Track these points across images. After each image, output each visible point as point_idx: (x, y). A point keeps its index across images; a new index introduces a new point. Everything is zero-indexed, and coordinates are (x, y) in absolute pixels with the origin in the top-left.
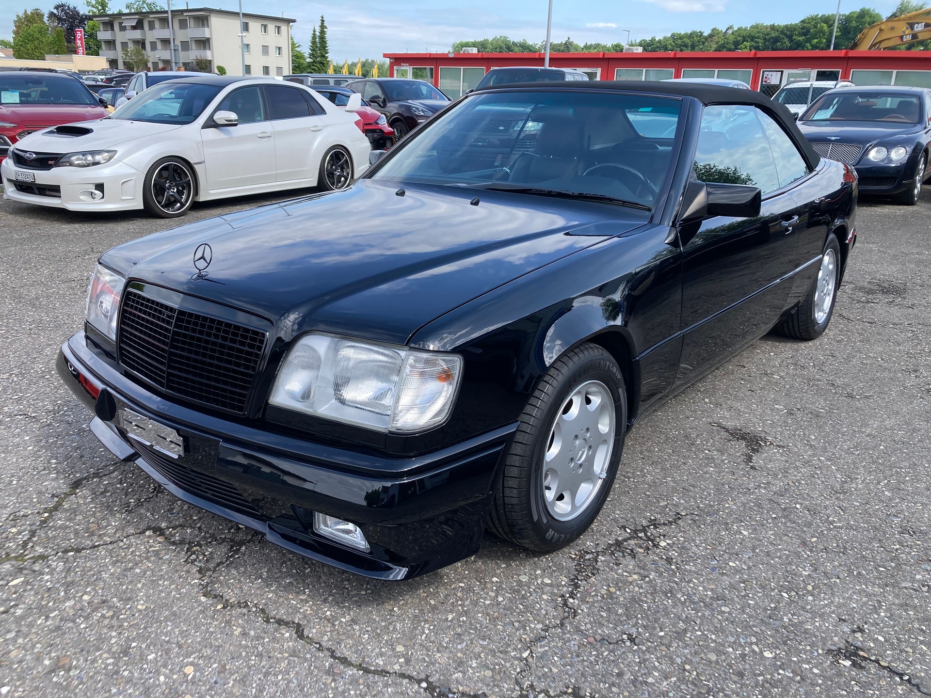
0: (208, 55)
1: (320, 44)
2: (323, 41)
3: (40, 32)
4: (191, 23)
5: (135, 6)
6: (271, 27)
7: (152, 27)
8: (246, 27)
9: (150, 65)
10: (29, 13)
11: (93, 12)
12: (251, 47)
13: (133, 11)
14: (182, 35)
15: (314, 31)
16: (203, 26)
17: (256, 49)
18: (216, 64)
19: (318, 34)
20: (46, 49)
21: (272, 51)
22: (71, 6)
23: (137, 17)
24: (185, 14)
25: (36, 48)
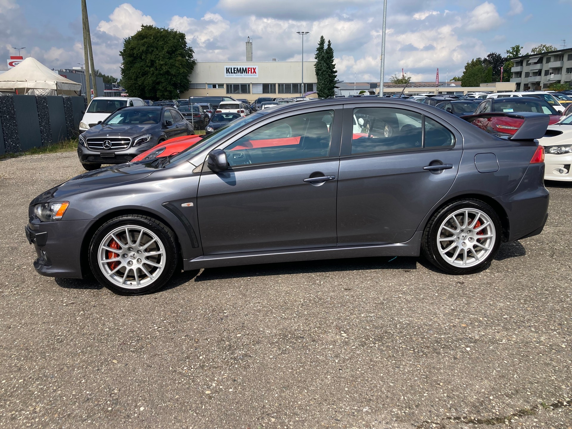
3: (478, 71)
5: (538, 50)
7: (548, 61)
10: (475, 60)
11: (510, 57)
13: (536, 53)
20: (481, 81)
22: (497, 54)
23: (540, 56)
25: (475, 80)
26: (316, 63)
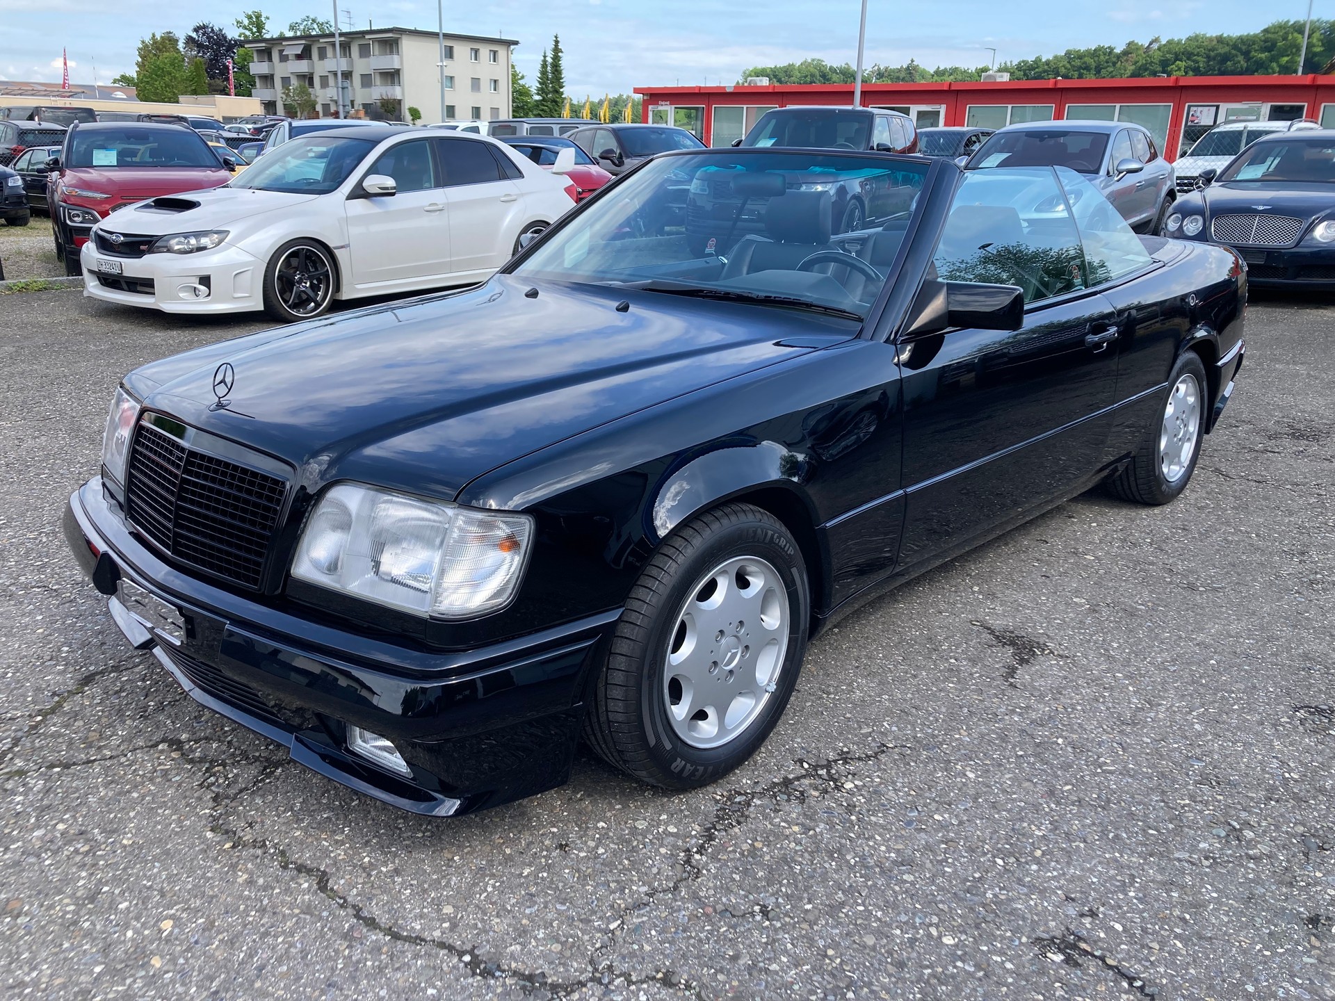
0: (396, 92)
1: (552, 75)
2: (556, 70)
3: (172, 64)
4: (375, 49)
5: (302, 27)
6: (485, 51)
7: (322, 56)
9: (319, 108)
10: (158, 37)
11: (246, 36)
12: (456, 80)
13: (299, 34)
14: (362, 66)
15: (545, 57)
16: (391, 52)
17: (463, 83)
18: (406, 105)
19: (549, 60)
20: (181, 87)
21: (485, 85)
22: (216, 29)
24: (367, 37)
25: (167, 86)
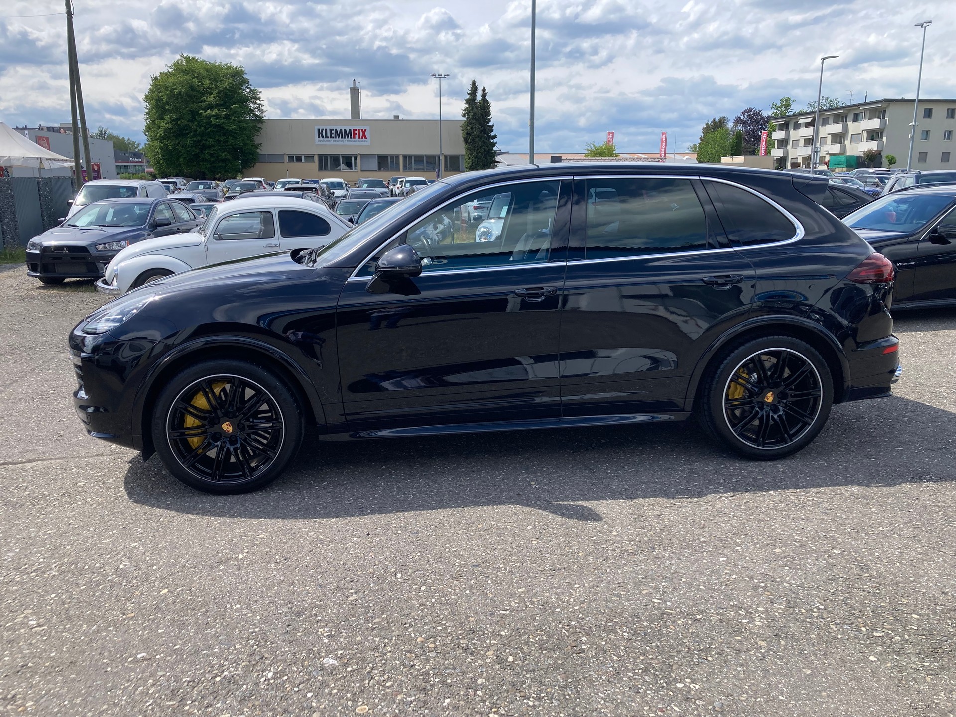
4: (866, 116)
7: (825, 123)
8: (928, 113)
10: (717, 120)
11: (776, 114)
13: (813, 109)
14: (854, 127)
18: (886, 155)
20: (724, 153)
22: (757, 111)
24: (862, 107)
26: (463, 123)
